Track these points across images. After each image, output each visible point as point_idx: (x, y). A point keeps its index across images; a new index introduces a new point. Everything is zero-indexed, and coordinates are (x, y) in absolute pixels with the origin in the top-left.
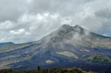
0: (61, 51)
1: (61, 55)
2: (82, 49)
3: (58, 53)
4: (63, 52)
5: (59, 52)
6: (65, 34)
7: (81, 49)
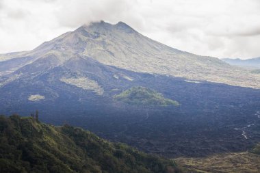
0: (72, 75)
1: (68, 85)
2: (118, 75)
3: (63, 80)
4: (76, 78)
5: (68, 78)
6: (89, 40)
7: (116, 73)
